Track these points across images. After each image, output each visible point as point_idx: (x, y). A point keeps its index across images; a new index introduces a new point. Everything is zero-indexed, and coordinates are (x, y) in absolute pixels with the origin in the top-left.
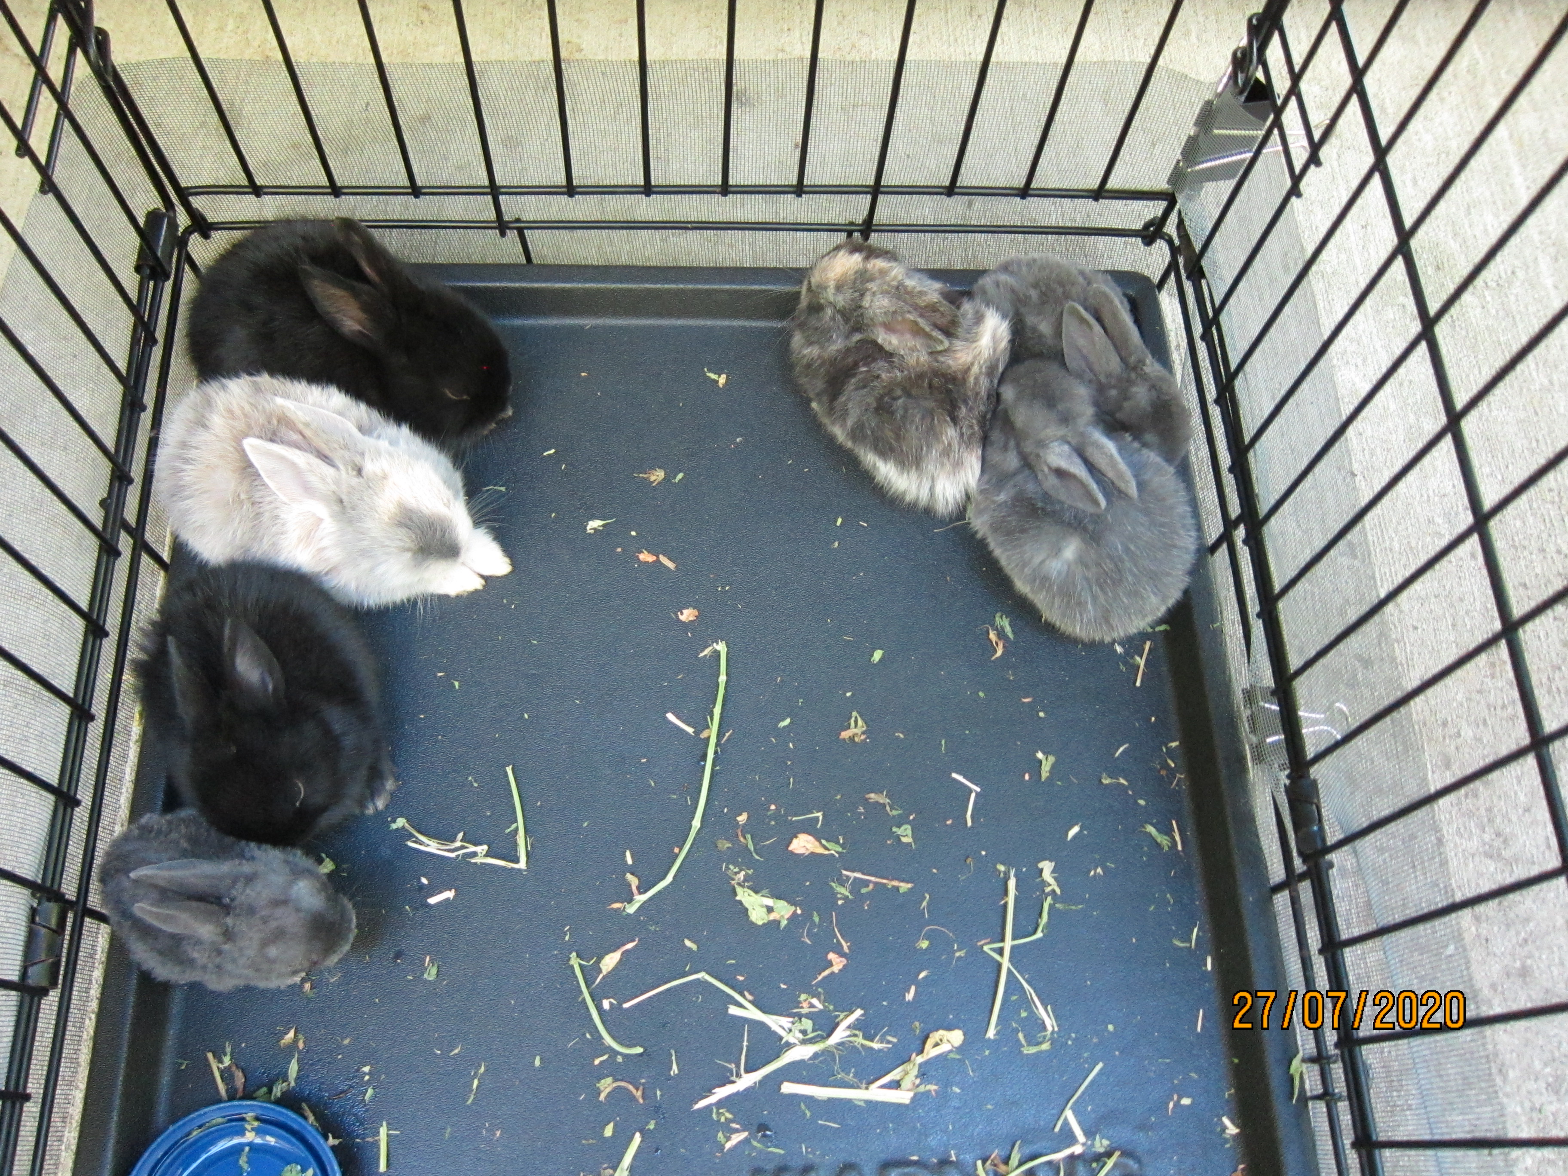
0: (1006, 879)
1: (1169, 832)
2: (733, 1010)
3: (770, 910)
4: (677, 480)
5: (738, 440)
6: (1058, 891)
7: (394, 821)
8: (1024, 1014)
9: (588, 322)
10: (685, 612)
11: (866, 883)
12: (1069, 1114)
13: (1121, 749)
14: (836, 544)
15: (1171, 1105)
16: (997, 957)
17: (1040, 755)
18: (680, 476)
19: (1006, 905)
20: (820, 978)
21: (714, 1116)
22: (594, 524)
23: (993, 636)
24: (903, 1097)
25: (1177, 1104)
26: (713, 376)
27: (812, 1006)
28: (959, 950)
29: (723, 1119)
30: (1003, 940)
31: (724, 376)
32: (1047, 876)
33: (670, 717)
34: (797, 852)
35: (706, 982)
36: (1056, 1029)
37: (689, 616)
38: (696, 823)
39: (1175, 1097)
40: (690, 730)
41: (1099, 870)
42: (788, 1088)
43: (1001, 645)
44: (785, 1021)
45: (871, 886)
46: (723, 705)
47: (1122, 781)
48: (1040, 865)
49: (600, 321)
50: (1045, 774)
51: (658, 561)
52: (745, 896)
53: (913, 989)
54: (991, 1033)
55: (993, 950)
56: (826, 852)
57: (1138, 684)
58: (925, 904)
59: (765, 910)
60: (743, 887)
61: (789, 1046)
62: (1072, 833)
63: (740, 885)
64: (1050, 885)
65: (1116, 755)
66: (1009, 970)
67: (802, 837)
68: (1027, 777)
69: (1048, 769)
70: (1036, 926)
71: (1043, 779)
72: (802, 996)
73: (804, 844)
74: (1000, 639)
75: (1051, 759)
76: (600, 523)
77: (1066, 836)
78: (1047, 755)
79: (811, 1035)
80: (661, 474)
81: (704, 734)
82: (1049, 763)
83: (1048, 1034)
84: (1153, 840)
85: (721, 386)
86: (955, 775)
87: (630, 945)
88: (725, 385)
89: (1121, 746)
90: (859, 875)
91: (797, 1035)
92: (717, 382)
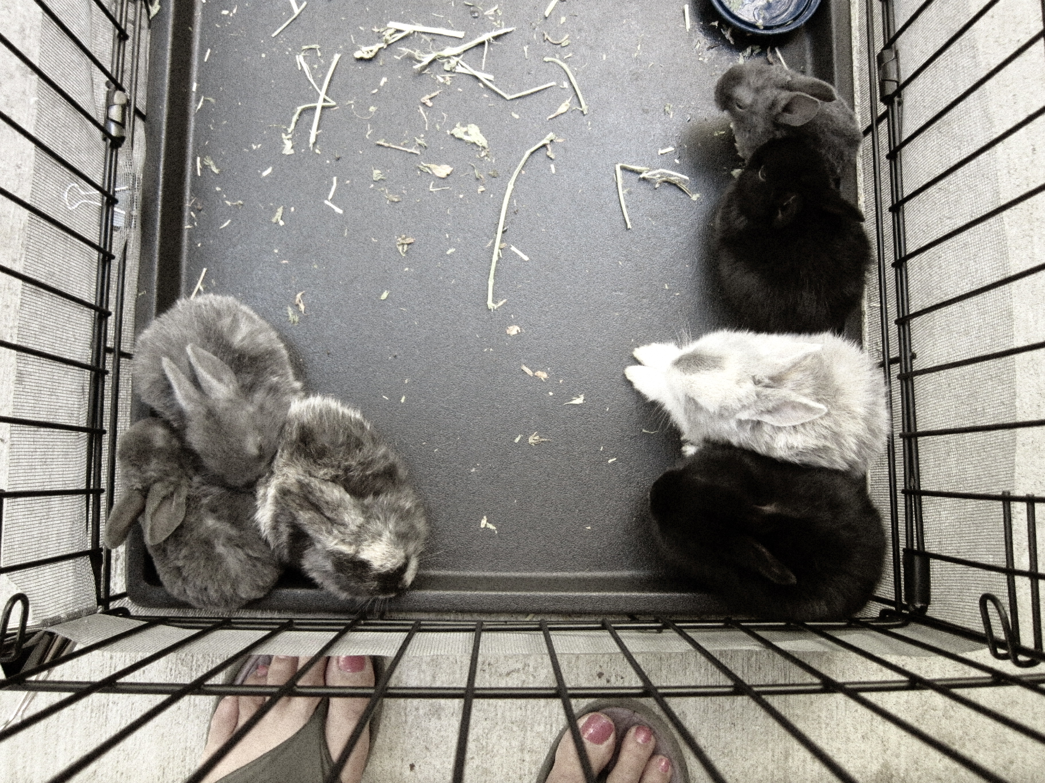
0: (315, 144)
1: (205, 167)
2: (491, 77)
3: (466, 133)
4: (520, 437)
5: (473, 470)
6: (283, 136)
7: (698, 198)
8: (316, 66)
9: (587, 574)
10: (515, 332)
11: (405, 145)
12: (297, 11)
13: (225, 225)
14: (406, 381)
15: (235, 11)
16: (327, 98)
17: (282, 223)
18: (517, 440)
19: (318, 129)
20: (438, 92)
21: (503, 23)
22: (579, 401)
23: (302, 307)
24: (394, 25)
25: (231, 11)
26: (491, 526)
27: (444, 78)
28: (350, 105)
29: (499, 22)
30: (323, 108)
31: (483, 526)
32: (289, 144)
33: (526, 258)
34: (448, 166)
35: (506, 93)
36: (297, 56)
37: (513, 329)
38: (510, 187)
39: (231, 15)
40: (513, 248)
41: (254, 147)
42: (461, 34)
43: (297, 300)
44: (459, 69)
45: (402, 144)
46: (491, 261)
47: (229, 203)
48: (292, 152)
49: (579, 574)
50: (280, 210)
51: (534, 372)
52: (481, 140)
53: (382, 84)
54: (337, 57)
55: (328, 102)
56: (428, 165)
57: (205, 270)
58: (369, 133)
59: (469, 133)
60: (482, 147)
61: (458, 55)
62: (269, 170)
63: (484, 148)
64: (288, 139)
65: (229, 221)
66: (321, 89)
67: (443, 175)
68: (292, 209)
69: (278, 214)
70: (300, 114)
71: (282, 208)
72: (449, 83)
73: (442, 170)
74: (297, 305)
75: (274, 220)
76: (574, 402)
77: (273, 170)
78: (277, 223)
79: (445, 60)
80: (531, 440)
81: (504, 245)
82: (276, 217)
83: (303, 54)
84: (216, 164)
85: (485, 517)
86: (340, 211)
87: (552, 116)
88: (482, 518)
89: (225, 228)
90: (409, 151)
91: (453, 61)
92: (487, 521)
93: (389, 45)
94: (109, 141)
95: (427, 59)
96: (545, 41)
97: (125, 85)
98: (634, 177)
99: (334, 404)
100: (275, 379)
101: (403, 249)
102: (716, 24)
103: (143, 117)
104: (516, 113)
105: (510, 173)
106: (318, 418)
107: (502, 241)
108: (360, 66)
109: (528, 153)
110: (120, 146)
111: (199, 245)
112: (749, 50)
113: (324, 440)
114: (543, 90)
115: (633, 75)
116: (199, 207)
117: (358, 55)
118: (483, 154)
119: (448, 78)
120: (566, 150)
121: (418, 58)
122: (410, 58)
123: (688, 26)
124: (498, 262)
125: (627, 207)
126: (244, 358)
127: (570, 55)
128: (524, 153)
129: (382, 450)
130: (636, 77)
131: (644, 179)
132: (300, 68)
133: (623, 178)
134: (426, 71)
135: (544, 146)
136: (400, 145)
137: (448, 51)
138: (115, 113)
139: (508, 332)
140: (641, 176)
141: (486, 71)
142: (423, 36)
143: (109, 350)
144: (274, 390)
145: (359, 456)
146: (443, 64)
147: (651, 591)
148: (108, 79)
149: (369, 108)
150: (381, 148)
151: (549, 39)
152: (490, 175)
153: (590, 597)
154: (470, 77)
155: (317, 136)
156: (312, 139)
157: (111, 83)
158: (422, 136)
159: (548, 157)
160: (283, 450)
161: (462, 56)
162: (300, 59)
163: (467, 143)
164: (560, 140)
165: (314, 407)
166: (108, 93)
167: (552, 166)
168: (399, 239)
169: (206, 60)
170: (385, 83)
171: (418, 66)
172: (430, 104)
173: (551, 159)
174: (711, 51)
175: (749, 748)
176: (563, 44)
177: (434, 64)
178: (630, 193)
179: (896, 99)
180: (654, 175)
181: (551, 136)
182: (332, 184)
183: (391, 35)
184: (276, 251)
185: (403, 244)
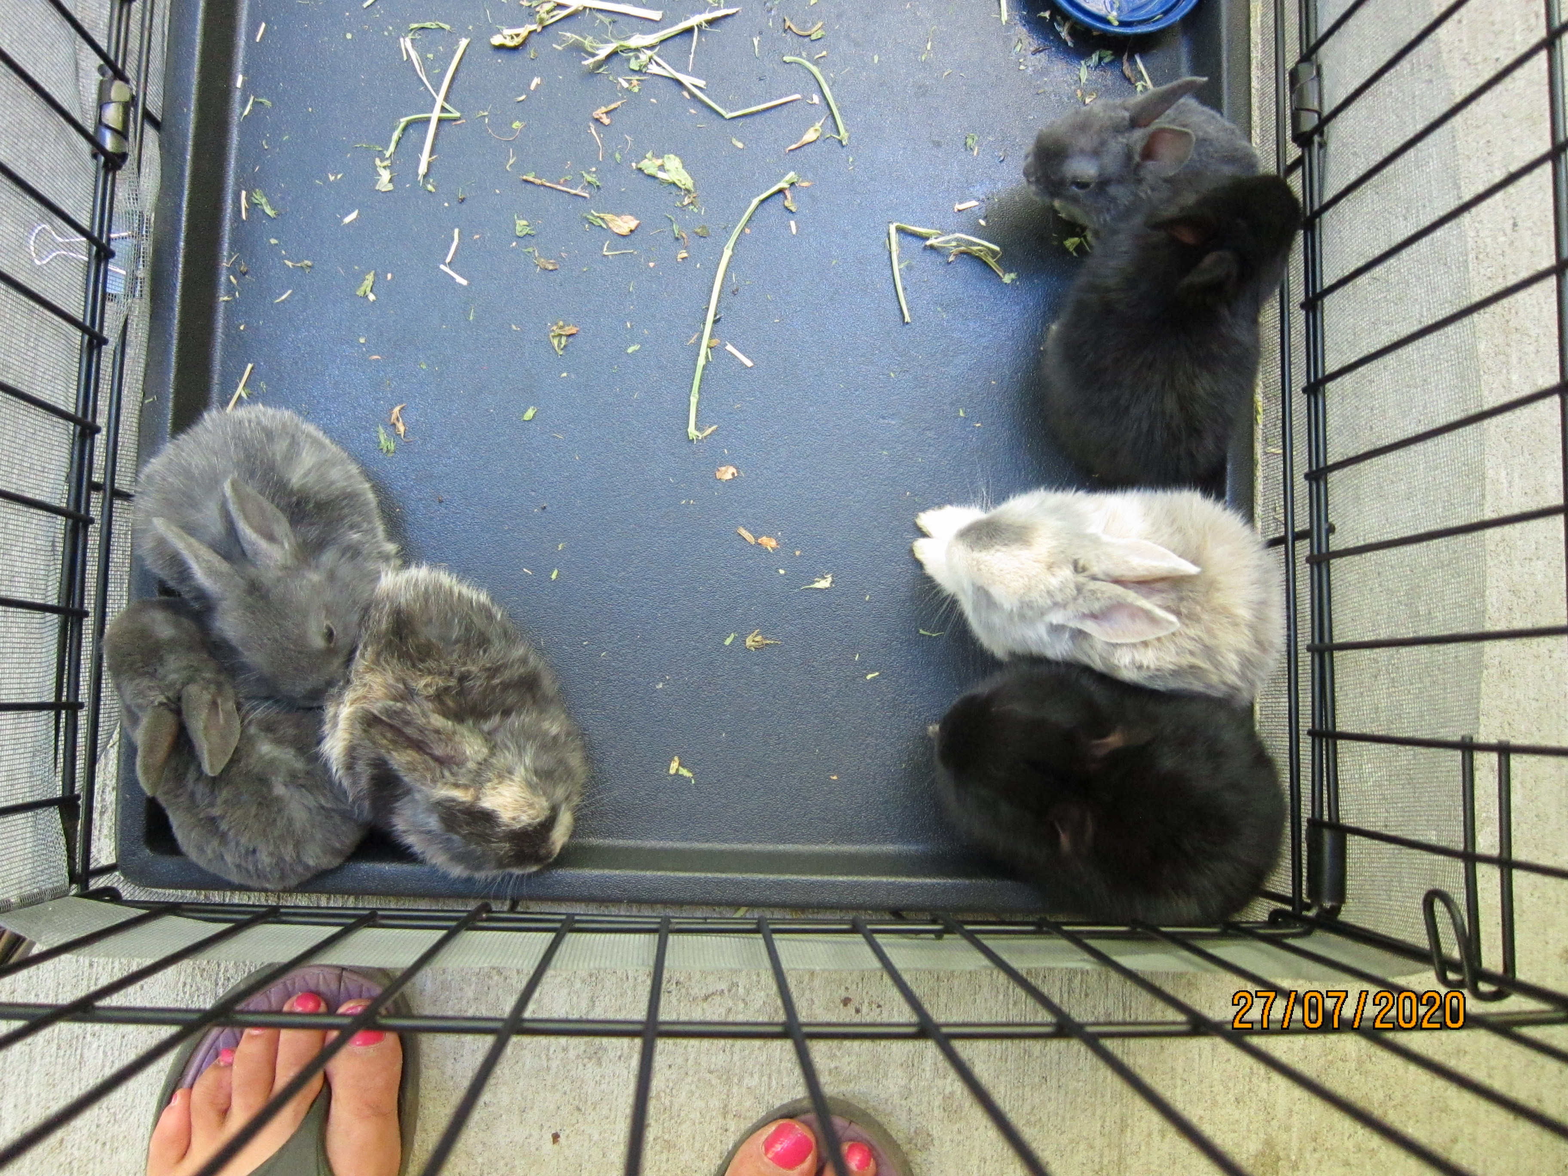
0: (425, 176)
1: (253, 206)
2: (701, 83)
3: (662, 168)
4: (732, 635)
5: (660, 686)
6: (378, 162)
7: (1013, 280)
8: (430, 56)
9: (830, 848)
10: (729, 476)
11: (566, 183)
13: (284, 297)
14: (560, 547)
16: (447, 106)
17: (372, 297)
18: (728, 642)
19: (432, 153)
20: (619, 103)
22: (824, 584)
23: (401, 428)
26: (685, 772)
27: (629, 81)
28: (483, 117)
30: (440, 120)
31: (672, 771)
32: (385, 175)
33: (749, 363)
34: (632, 218)
35: (724, 108)
36: (402, 40)
37: (726, 472)
38: (727, 253)
40: (730, 348)
41: (332, 178)
42: (656, 15)
43: (394, 417)
44: (653, 69)
45: (562, 181)
46: (696, 365)
47: (290, 264)
48: (390, 187)
49: (817, 848)
50: (370, 278)
51: (756, 538)
52: (684, 179)
53: (533, 86)
54: (464, 43)
55: (448, 112)
56: (602, 215)
57: (250, 366)
58: (511, 162)
59: (667, 167)
60: (686, 190)
61: (651, 47)
62: (353, 216)
63: (688, 191)
64: (385, 167)
65: (289, 292)
66: (437, 93)
67: (625, 230)
68: (389, 276)
69: (366, 282)
70: (405, 129)
71: (372, 273)
72: (636, 90)
73: (624, 224)
74: (394, 425)
75: (360, 293)
76: (817, 585)
77: (359, 214)
78: (366, 296)
79: (631, 54)
80: (749, 642)
81: (715, 342)
82: (363, 289)
83: (410, 36)
84: (270, 203)
85: (676, 758)
86: (464, 282)
87: (793, 146)
88: (672, 759)
89: (283, 301)
90: (573, 191)
91: (644, 57)
92: (680, 764)
93: (544, 28)
94: (102, 159)
95: (604, 52)
96: (785, 31)
97: (130, 73)
98: (919, 244)
99: (446, 579)
100: (355, 536)
101: (560, 343)
102: (1047, 14)
103: (157, 125)
104: (740, 140)
105: (728, 231)
106: (421, 599)
107: (712, 336)
108: (500, 59)
109: (755, 202)
110: (120, 167)
111: (242, 328)
112: (1095, 58)
113: (429, 633)
114: (781, 105)
115: (920, 87)
116: (243, 268)
117: (497, 40)
118: (687, 201)
119: (635, 82)
120: (813, 198)
121: (590, 50)
122: (578, 49)
123: (1005, 17)
124: (705, 368)
125: (905, 289)
126: (307, 503)
127: (824, 53)
128: (750, 203)
129: (519, 652)
130: (922, 91)
131: (932, 247)
132: (405, 58)
133: (900, 245)
134: (601, 70)
135: (781, 191)
136: (559, 184)
137: (637, 41)
138: (112, 115)
139: (718, 475)
140: (928, 243)
141: (695, 74)
142: (600, 16)
143: (97, 487)
144: (354, 552)
145: (484, 660)
146: (628, 60)
147: (925, 876)
148: (102, 62)
149: (511, 123)
150: (529, 187)
151: (792, 27)
152: (696, 233)
153: (833, 884)
154: (671, 83)
155: (429, 164)
156: (423, 169)
157: (107, 68)
158: (594, 169)
159: (787, 208)
160: (365, 647)
161: (656, 50)
162: (406, 43)
163: (662, 182)
164: (805, 184)
165: (416, 584)
166: (102, 83)
167: (793, 224)
168: (555, 328)
169: (258, 40)
170: (538, 85)
171: (590, 61)
172: (606, 121)
173: (791, 211)
174: (1038, 56)
175: (1068, 1115)
176: (813, 37)
177: (615, 60)
178: (909, 268)
179: (1316, 138)
180: (948, 242)
181: (791, 176)
182: (453, 239)
183: (548, 12)
184: (362, 341)
185: (560, 335)
